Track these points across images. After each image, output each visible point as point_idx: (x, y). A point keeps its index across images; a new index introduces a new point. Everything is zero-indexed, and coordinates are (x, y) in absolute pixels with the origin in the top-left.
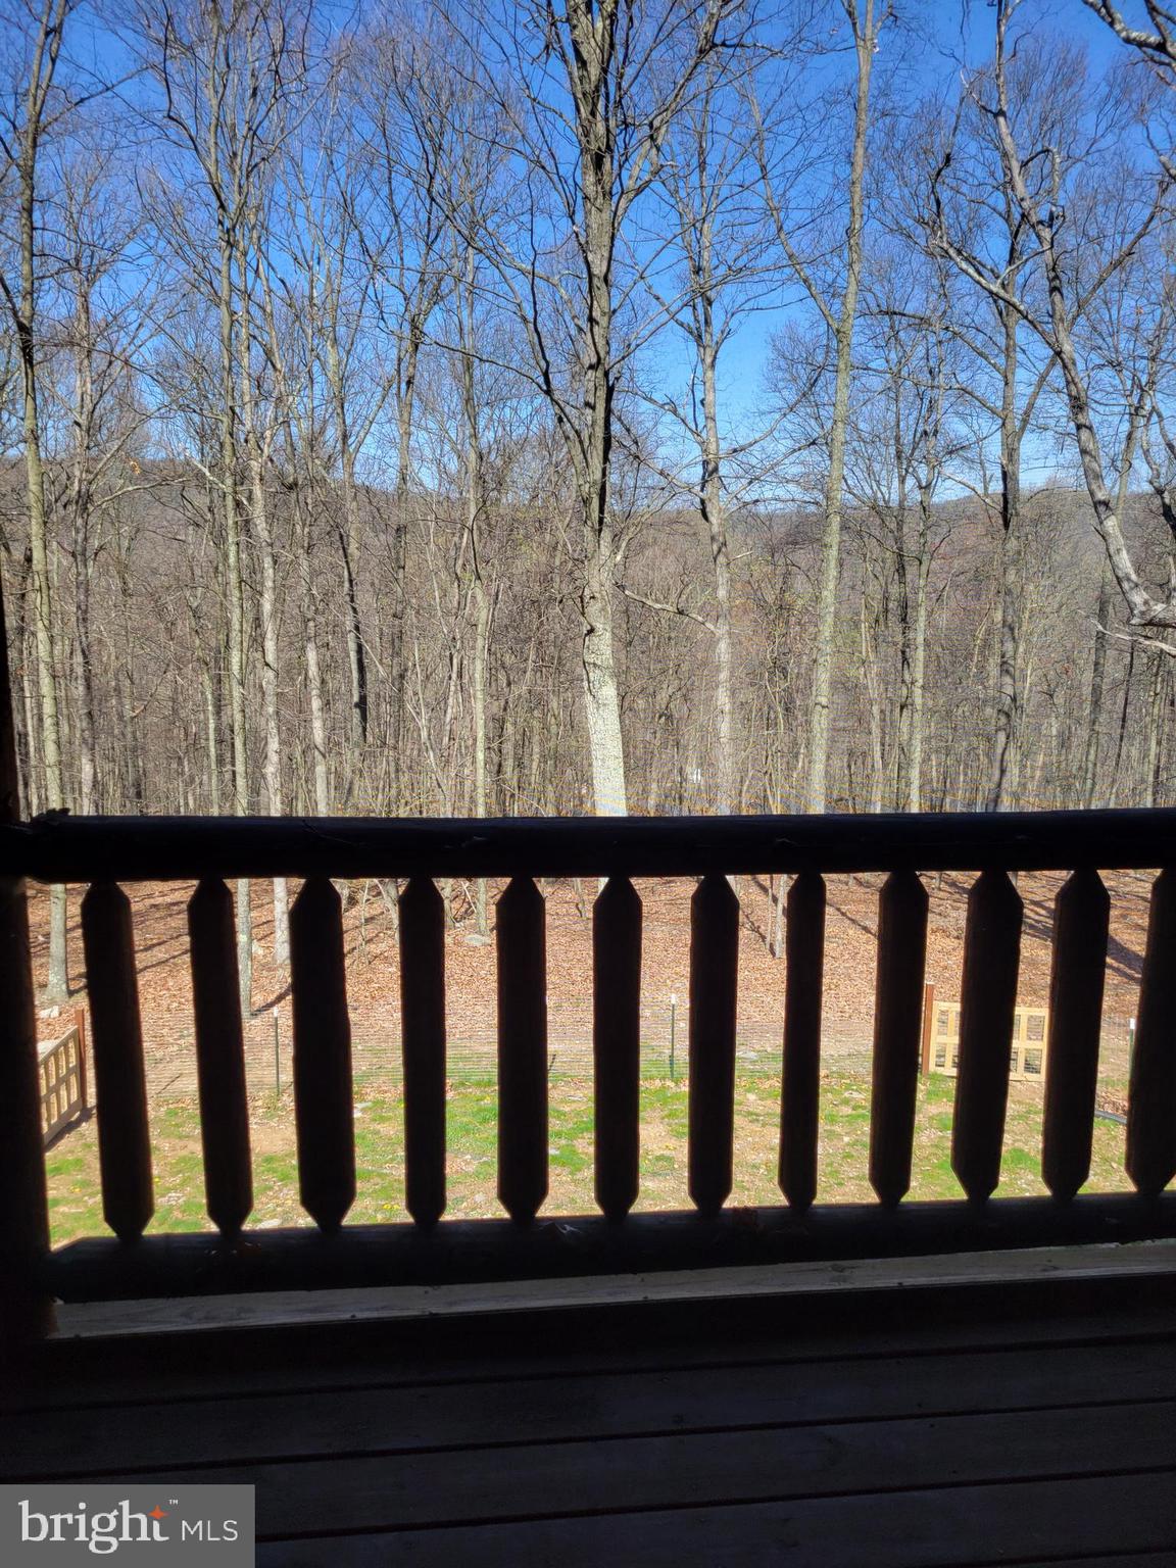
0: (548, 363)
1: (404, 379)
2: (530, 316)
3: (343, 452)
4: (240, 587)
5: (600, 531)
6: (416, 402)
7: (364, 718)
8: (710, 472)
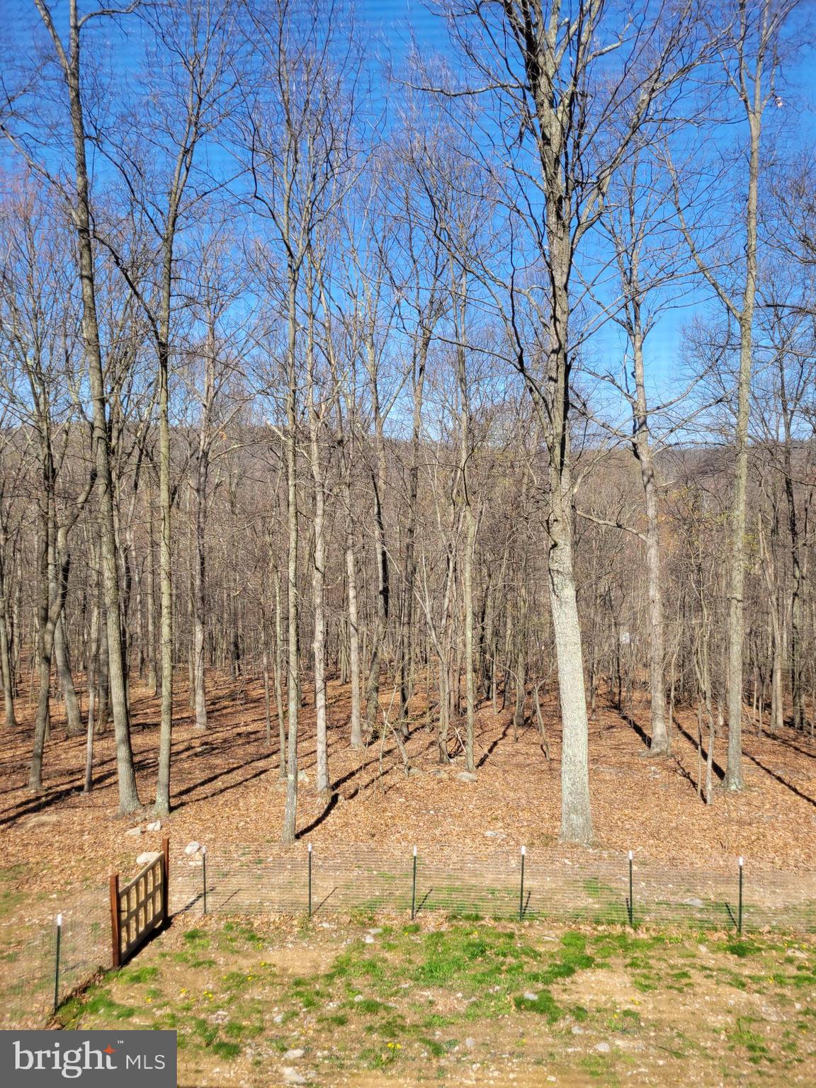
0: (522, 350)
1: (418, 369)
2: (509, 316)
3: (375, 419)
4: (296, 516)
5: (561, 470)
6: (426, 382)
7: (386, 602)
8: (640, 425)
